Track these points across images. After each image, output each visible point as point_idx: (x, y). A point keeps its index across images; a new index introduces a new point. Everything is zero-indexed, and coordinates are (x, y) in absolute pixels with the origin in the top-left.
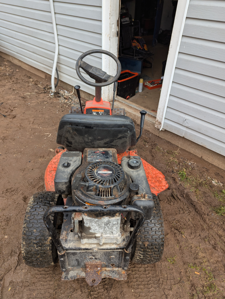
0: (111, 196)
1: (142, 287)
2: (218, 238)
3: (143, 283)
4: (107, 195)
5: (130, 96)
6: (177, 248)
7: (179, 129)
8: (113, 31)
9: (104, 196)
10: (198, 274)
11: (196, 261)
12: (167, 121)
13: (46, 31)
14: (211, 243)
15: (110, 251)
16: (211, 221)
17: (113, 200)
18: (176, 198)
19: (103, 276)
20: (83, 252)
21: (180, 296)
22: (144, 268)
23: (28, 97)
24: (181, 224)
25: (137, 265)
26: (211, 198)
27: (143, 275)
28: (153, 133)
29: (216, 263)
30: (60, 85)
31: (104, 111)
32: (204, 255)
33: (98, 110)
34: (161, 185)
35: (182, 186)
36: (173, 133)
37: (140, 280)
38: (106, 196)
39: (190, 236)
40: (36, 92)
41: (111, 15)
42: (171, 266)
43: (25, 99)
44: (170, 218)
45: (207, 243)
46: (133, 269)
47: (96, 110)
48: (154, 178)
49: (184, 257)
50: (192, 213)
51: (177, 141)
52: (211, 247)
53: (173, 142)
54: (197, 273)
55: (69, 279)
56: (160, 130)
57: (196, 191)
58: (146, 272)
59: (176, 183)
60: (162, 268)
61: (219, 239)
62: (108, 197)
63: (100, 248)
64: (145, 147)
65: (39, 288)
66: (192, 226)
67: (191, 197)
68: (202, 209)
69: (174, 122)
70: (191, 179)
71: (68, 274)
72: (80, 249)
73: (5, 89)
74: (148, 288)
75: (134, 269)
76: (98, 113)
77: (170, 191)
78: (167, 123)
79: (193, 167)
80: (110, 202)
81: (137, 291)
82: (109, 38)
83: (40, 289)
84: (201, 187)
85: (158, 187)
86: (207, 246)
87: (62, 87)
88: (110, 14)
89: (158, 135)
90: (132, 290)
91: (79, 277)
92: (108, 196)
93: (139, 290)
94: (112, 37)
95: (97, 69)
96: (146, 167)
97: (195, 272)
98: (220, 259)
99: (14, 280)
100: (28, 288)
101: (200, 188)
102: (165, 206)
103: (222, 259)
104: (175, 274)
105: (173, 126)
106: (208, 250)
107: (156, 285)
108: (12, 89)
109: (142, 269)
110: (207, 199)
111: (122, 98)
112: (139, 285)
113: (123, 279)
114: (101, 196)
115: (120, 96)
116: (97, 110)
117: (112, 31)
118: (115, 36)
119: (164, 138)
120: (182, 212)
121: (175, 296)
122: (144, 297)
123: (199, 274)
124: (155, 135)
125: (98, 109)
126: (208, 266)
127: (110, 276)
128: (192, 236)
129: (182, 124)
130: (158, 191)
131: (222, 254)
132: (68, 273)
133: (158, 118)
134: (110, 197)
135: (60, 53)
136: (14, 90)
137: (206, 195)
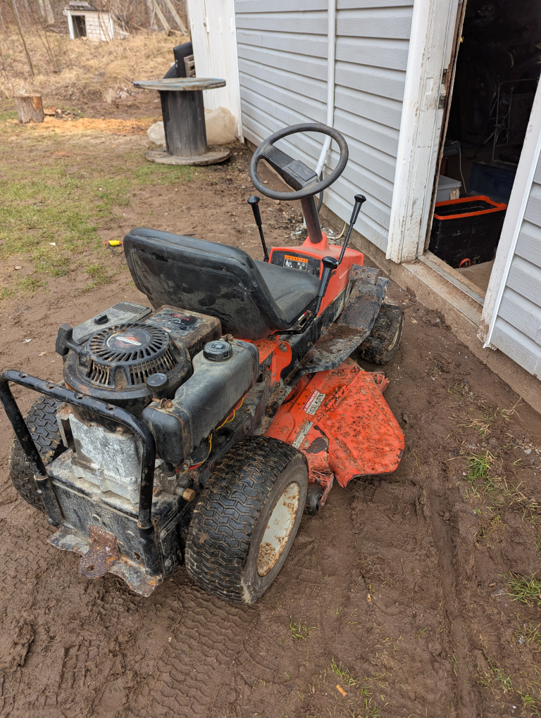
0: (108, 384)
1: (194, 643)
2: (467, 648)
3: (204, 639)
4: (103, 381)
5: (472, 260)
6: (334, 612)
7: (528, 352)
8: (427, 96)
9: (96, 381)
10: (341, 694)
11: (358, 665)
12: (502, 326)
13: (318, 101)
14: (430, 646)
15: (121, 514)
16: (475, 602)
17: (106, 392)
18: (419, 512)
19: (114, 570)
20: (79, 497)
21: (263, 711)
22: (227, 612)
23: (249, 231)
24: (383, 571)
25: (217, 600)
26: (526, 550)
27: (214, 624)
28: (476, 355)
29: (413, 698)
30: (327, 216)
31: (310, 262)
32: (392, 664)
33: (297, 258)
34: (377, 460)
35: (459, 492)
36: (512, 360)
37: (202, 630)
38: (100, 382)
39: (387, 607)
40: (270, 225)
41: (425, 59)
42: (289, 642)
43: (241, 234)
44: (368, 547)
45: (422, 642)
46: (203, 602)
47: (291, 257)
48: (372, 441)
49: (334, 641)
50: (433, 559)
51: (526, 388)
52: (426, 656)
53: (516, 388)
54: (341, 690)
55: (58, 546)
56: (484, 347)
57: (492, 519)
58: (226, 623)
59: (446, 479)
60: (265, 635)
61: (466, 650)
62: (102, 385)
63: (104, 499)
64: (426, 378)
65: (30, 549)
66: (412, 586)
67: (460, 524)
68: (466, 561)
69: (517, 331)
70: (496, 486)
71: (63, 536)
72: (72, 487)
73: (219, 211)
74: (207, 653)
75: (206, 603)
76: (294, 264)
77: (415, 490)
78: (501, 331)
79: (534, 464)
80: (98, 394)
81: (180, 645)
82: (417, 110)
83: (31, 552)
84: (513, 515)
85: (366, 463)
86: (418, 649)
87: (329, 222)
88: (424, 55)
89: (485, 362)
90: (170, 638)
91: (76, 550)
92: (105, 383)
93: (185, 648)
94: (423, 108)
95: (301, 165)
96: (370, 413)
97: (338, 687)
98: (430, 697)
99: (8, 520)
100: (16, 539)
101: (508, 516)
102: (377, 517)
103: (437, 698)
104: (286, 662)
105: (514, 341)
106: (413, 659)
107: (225, 658)
108: (230, 213)
109: (222, 613)
110: (510, 550)
111: (439, 259)
112: (191, 637)
113: (141, 593)
114: (93, 379)
115: (439, 254)
116: (294, 258)
117: (426, 94)
118: (433, 106)
119: (496, 372)
120: (409, 547)
121: (252, 703)
122: (186, 665)
123: (344, 694)
124: (478, 359)
125: (297, 256)
126: (382, 691)
127: (124, 577)
128: (393, 610)
129: (534, 339)
130: (359, 470)
131: (445, 688)
132: (65, 536)
133: (486, 316)
134: (106, 385)
135: (333, 148)
136: (233, 215)
137: (517, 539)
